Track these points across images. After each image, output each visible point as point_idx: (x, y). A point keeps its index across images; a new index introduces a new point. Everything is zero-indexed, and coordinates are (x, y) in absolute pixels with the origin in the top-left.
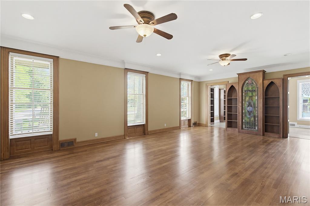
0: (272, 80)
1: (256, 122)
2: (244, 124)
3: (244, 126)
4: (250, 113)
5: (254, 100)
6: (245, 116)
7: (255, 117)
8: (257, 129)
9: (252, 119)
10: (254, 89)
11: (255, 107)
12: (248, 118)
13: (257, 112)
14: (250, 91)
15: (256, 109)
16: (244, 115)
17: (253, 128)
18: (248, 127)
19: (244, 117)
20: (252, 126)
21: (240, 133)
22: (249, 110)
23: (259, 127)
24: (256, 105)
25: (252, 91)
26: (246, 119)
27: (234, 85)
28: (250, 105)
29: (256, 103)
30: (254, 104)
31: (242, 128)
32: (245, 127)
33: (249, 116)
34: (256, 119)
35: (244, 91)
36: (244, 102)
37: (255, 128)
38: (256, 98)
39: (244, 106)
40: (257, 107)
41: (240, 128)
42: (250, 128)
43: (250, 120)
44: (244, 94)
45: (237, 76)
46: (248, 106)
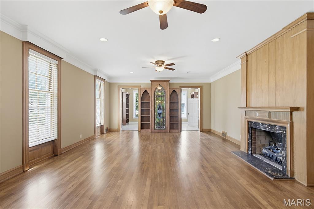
0: (175, 89)
1: (164, 122)
2: (155, 124)
3: (155, 126)
4: (160, 114)
5: (163, 104)
6: (157, 117)
7: (163, 118)
8: (164, 127)
9: (162, 120)
10: (163, 95)
11: (163, 110)
12: (158, 119)
13: (165, 114)
14: (160, 96)
15: (164, 111)
16: (155, 117)
17: (162, 127)
18: (158, 127)
19: (155, 119)
20: (161, 126)
21: (152, 133)
22: (159, 113)
23: (167, 126)
24: (164, 108)
25: (161, 96)
26: (157, 120)
27: (147, 90)
28: (160, 108)
29: (164, 107)
30: (163, 107)
31: (154, 129)
32: (157, 127)
33: (159, 118)
34: (164, 119)
35: (155, 96)
36: (155, 106)
37: (163, 127)
38: (164, 102)
39: (155, 109)
40: (165, 110)
41: (153, 128)
42: (160, 127)
43: (160, 121)
44: (155, 99)
45: (151, 82)
46: (159, 109)
